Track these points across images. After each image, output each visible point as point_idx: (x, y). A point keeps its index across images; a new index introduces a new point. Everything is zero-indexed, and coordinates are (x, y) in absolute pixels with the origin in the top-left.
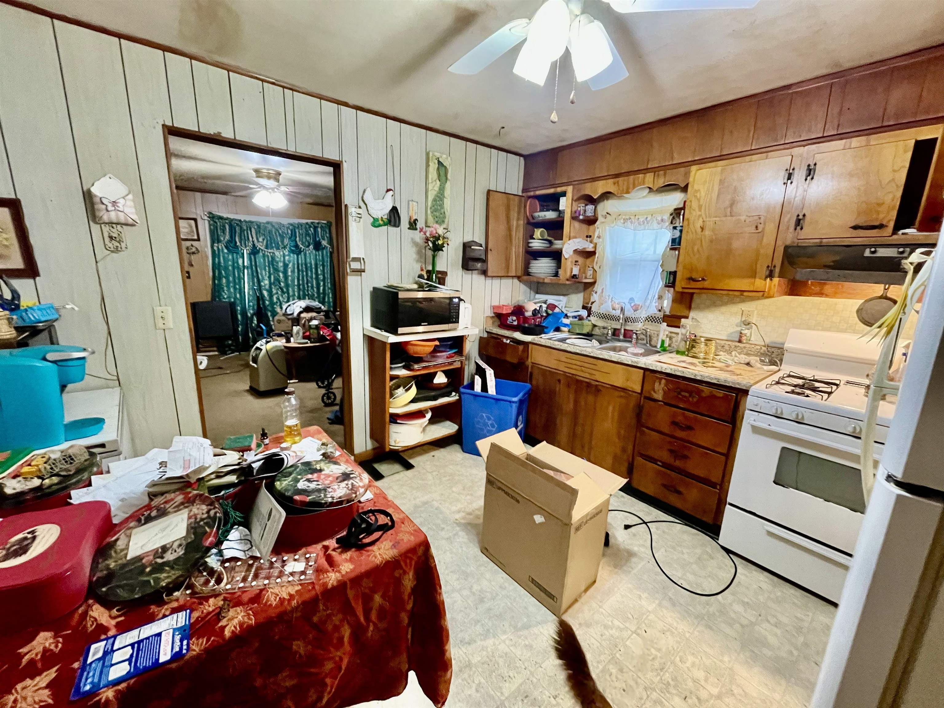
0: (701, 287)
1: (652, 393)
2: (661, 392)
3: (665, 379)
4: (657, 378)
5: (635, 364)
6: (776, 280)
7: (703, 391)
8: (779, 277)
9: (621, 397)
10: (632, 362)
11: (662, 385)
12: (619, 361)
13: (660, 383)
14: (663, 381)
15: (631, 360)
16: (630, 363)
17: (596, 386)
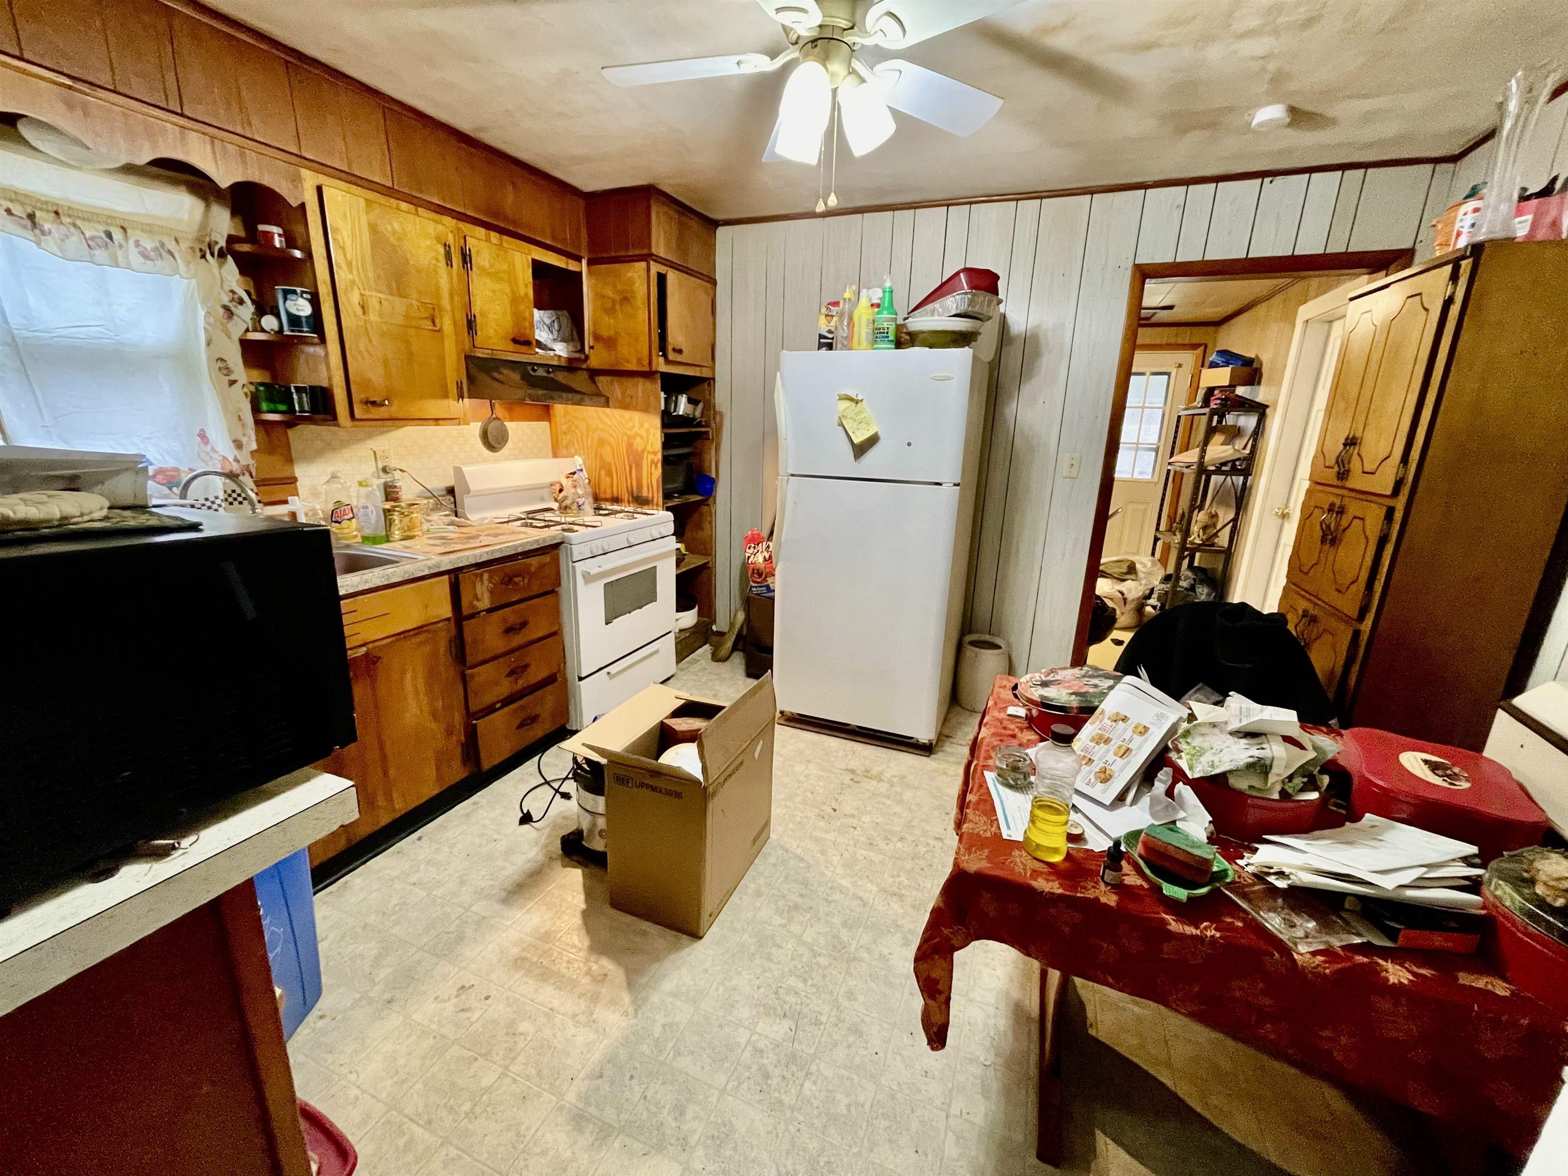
0: (386, 416)
1: (475, 603)
2: (486, 595)
3: (485, 571)
4: (476, 576)
5: (436, 570)
6: (466, 400)
7: (531, 565)
8: (469, 397)
9: (422, 643)
10: (429, 568)
11: (486, 583)
12: (406, 577)
13: (482, 581)
14: (486, 576)
15: (426, 565)
16: (426, 572)
17: (366, 655)
